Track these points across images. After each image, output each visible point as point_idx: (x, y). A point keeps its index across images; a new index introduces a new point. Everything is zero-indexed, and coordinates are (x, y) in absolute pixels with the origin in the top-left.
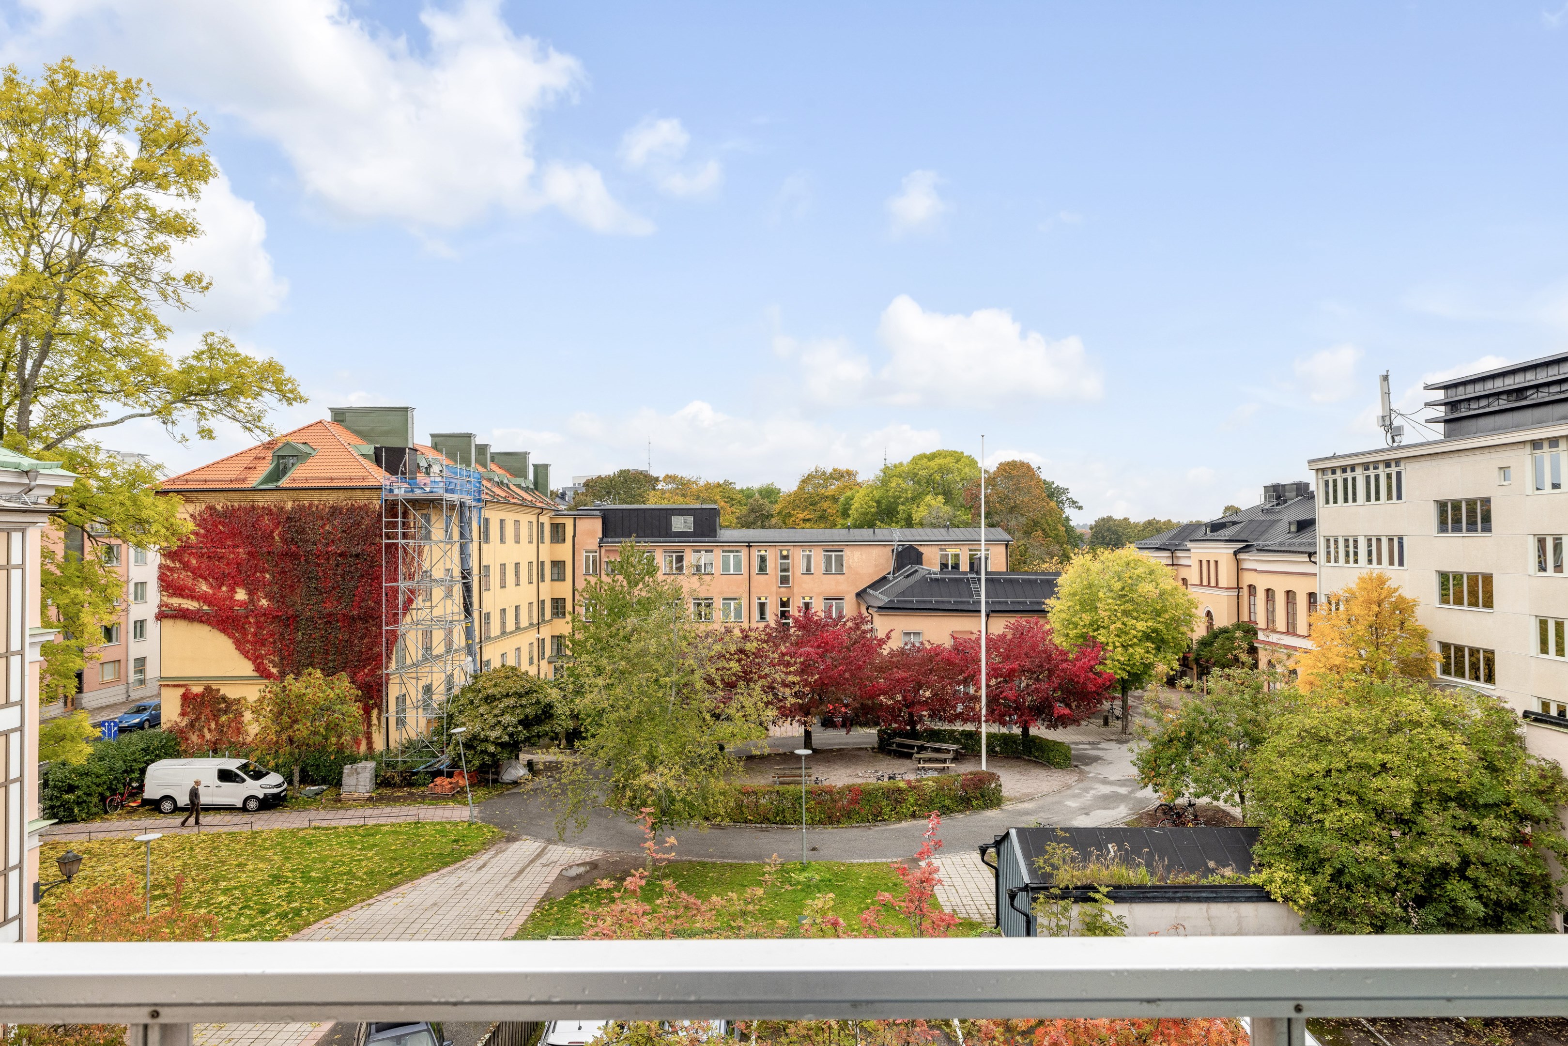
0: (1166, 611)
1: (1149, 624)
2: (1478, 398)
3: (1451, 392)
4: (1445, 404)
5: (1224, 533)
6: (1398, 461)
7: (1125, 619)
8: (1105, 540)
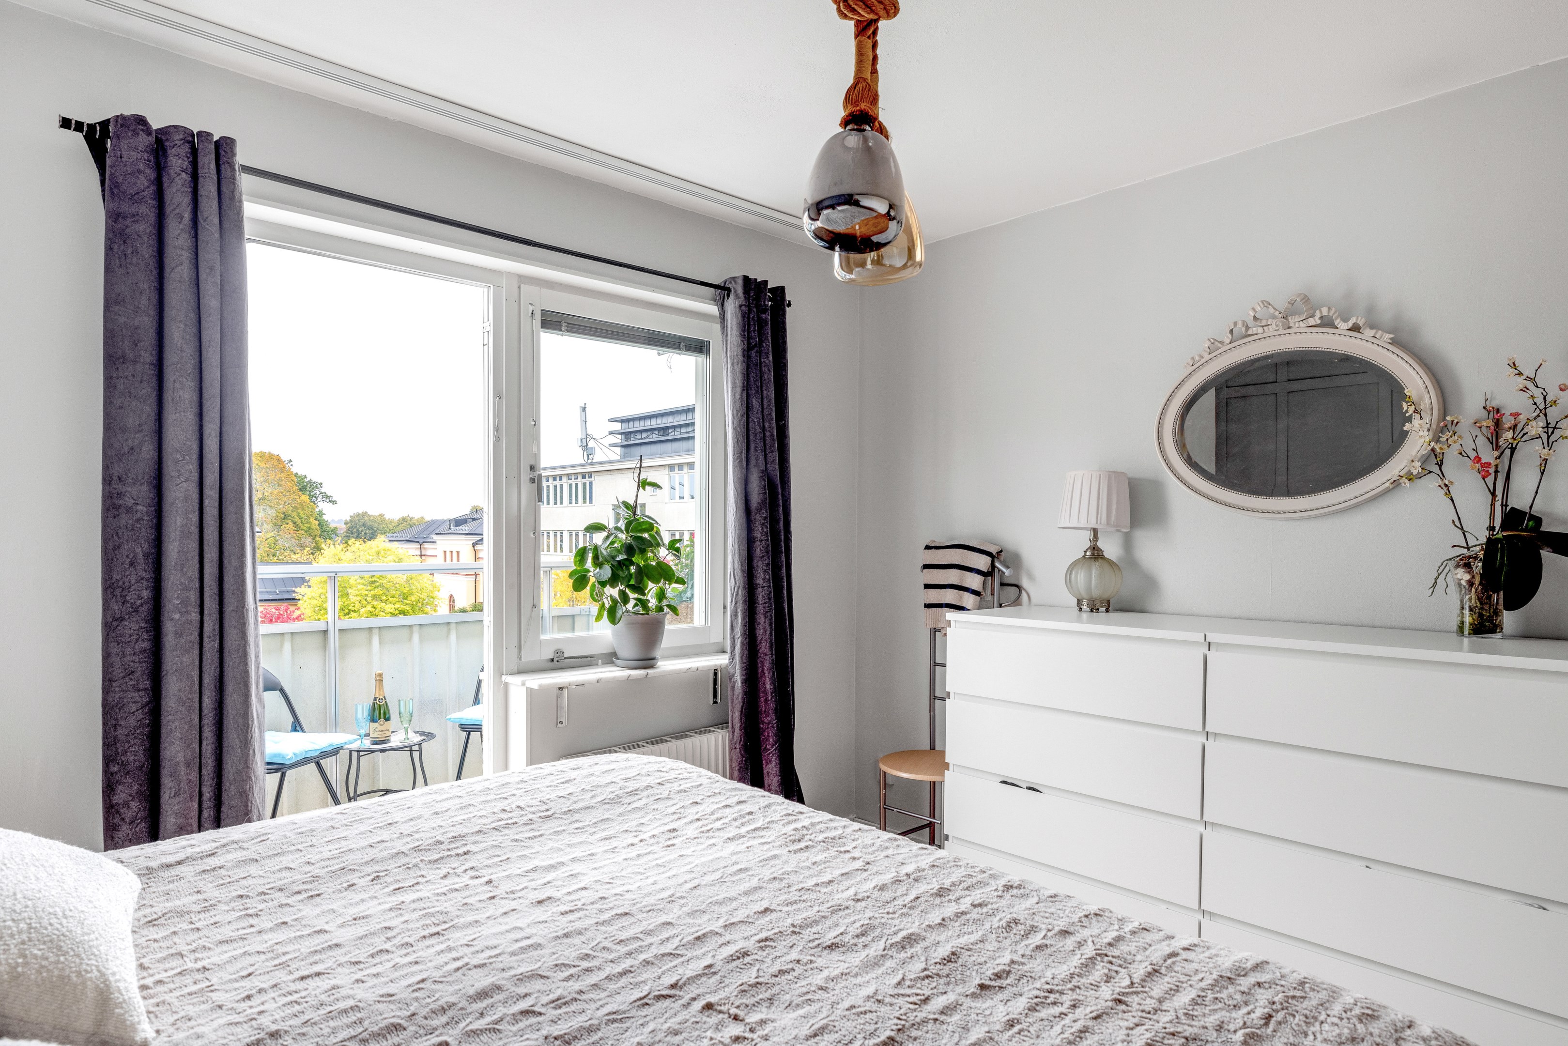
0: (412, 594)
1: (397, 606)
2: (641, 431)
3: (625, 425)
4: (622, 434)
5: (465, 528)
6: (590, 474)
7: (375, 603)
8: (359, 533)
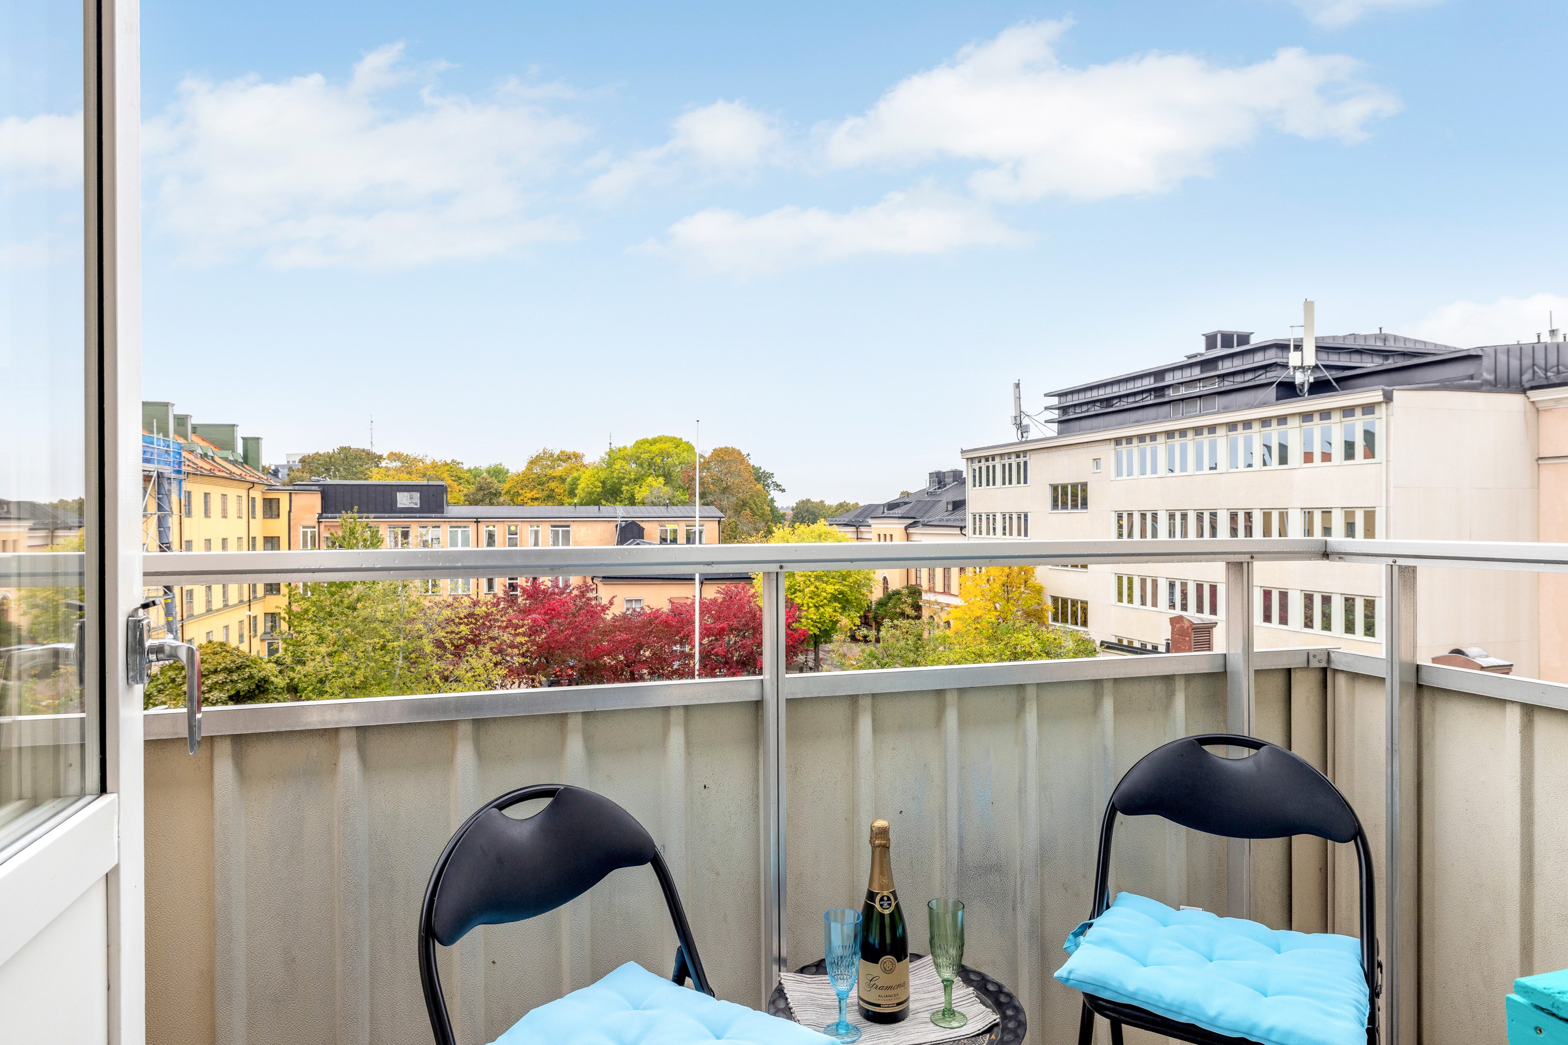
0: (850, 576)
1: (837, 587)
2: (1081, 405)
3: (1063, 399)
4: (1059, 408)
5: (898, 512)
6: (1025, 452)
7: (818, 584)
8: (803, 518)
